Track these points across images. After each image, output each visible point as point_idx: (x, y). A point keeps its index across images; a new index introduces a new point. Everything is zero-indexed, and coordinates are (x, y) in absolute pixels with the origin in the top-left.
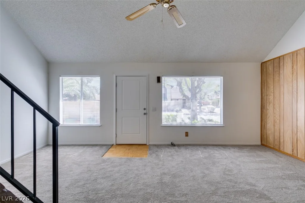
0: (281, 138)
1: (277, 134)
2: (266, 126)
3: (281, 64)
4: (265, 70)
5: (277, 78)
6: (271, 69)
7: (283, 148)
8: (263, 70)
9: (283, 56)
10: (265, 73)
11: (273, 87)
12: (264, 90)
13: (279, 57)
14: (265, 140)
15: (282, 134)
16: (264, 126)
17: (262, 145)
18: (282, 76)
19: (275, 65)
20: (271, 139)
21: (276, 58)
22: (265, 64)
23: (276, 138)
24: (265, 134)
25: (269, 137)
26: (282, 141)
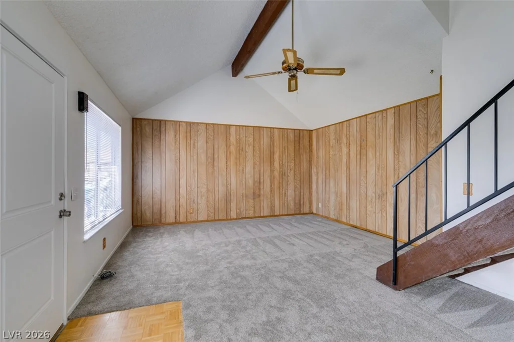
0: (162, 209)
1: (157, 207)
2: (140, 201)
3: (163, 129)
4: (138, 129)
5: (156, 143)
6: (148, 130)
7: (164, 220)
8: (136, 128)
9: (165, 121)
10: (139, 133)
11: (151, 152)
12: (136, 154)
13: (160, 121)
14: (139, 219)
15: (163, 205)
16: (138, 201)
17: (134, 226)
18: (163, 142)
19: (155, 127)
20: (148, 215)
21: (155, 120)
22: (138, 121)
23: (155, 211)
24: (139, 211)
25: (145, 214)
26: (163, 211)
